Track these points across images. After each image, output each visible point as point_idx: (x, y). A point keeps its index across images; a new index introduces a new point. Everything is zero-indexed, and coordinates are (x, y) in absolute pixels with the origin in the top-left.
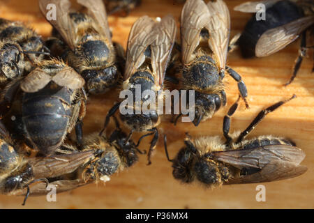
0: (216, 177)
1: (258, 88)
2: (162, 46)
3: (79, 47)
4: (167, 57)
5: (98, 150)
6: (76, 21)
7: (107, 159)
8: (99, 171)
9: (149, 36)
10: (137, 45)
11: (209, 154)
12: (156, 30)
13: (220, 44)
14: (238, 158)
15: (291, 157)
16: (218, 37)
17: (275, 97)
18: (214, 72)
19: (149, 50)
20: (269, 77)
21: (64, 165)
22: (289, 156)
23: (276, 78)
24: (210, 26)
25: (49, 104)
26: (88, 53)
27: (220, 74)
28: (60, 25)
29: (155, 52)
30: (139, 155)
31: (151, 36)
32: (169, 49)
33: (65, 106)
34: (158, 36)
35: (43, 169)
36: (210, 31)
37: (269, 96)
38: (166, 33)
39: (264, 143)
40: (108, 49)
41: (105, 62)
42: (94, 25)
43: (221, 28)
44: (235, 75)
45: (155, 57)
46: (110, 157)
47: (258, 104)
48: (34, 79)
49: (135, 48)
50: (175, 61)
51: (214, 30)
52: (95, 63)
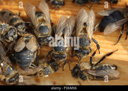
0: (86, 78)
1: (104, 45)
2: (69, 29)
3: (38, 28)
4: (70, 34)
5: (44, 67)
6: (38, 16)
7: (47, 70)
8: (44, 74)
9: (64, 24)
10: (60, 28)
11: (84, 70)
12: (67, 22)
13: (91, 29)
14: (95, 73)
15: (114, 74)
16: (90, 27)
17: (111, 50)
18: (87, 42)
19: (64, 31)
20: (109, 40)
21: (31, 72)
22: (114, 73)
23: (112, 41)
24: (87, 21)
25: (25, 54)
26: (41, 31)
27: (89, 42)
28: (32, 18)
29: (66, 32)
30: (59, 68)
31: (65, 24)
32: (71, 31)
33: (31, 54)
34: (68, 25)
35: (24, 73)
36: (87, 24)
37: (108, 49)
38: (71, 24)
39: (105, 68)
40: (49, 29)
41: (48, 34)
42: (44, 18)
43: (91, 23)
44: (95, 41)
45: (66, 33)
46: (48, 70)
47: (104, 52)
48: (20, 45)
49: (59, 29)
50: (74, 34)
51: (89, 24)
52: (43, 35)
